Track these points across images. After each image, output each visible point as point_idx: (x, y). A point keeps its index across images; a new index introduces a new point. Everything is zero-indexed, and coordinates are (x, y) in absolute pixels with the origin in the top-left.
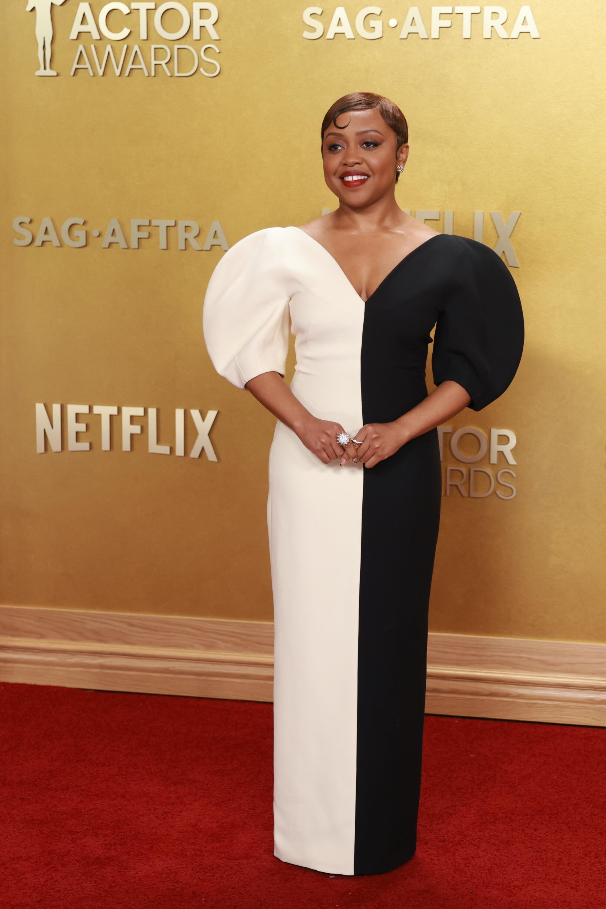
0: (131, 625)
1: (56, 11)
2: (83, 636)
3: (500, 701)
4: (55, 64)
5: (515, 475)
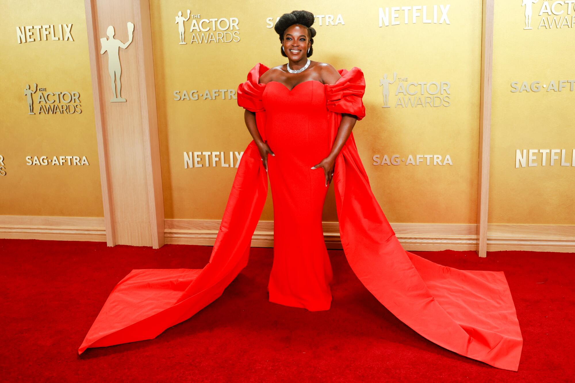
1: (185, 23)
2: (203, 228)
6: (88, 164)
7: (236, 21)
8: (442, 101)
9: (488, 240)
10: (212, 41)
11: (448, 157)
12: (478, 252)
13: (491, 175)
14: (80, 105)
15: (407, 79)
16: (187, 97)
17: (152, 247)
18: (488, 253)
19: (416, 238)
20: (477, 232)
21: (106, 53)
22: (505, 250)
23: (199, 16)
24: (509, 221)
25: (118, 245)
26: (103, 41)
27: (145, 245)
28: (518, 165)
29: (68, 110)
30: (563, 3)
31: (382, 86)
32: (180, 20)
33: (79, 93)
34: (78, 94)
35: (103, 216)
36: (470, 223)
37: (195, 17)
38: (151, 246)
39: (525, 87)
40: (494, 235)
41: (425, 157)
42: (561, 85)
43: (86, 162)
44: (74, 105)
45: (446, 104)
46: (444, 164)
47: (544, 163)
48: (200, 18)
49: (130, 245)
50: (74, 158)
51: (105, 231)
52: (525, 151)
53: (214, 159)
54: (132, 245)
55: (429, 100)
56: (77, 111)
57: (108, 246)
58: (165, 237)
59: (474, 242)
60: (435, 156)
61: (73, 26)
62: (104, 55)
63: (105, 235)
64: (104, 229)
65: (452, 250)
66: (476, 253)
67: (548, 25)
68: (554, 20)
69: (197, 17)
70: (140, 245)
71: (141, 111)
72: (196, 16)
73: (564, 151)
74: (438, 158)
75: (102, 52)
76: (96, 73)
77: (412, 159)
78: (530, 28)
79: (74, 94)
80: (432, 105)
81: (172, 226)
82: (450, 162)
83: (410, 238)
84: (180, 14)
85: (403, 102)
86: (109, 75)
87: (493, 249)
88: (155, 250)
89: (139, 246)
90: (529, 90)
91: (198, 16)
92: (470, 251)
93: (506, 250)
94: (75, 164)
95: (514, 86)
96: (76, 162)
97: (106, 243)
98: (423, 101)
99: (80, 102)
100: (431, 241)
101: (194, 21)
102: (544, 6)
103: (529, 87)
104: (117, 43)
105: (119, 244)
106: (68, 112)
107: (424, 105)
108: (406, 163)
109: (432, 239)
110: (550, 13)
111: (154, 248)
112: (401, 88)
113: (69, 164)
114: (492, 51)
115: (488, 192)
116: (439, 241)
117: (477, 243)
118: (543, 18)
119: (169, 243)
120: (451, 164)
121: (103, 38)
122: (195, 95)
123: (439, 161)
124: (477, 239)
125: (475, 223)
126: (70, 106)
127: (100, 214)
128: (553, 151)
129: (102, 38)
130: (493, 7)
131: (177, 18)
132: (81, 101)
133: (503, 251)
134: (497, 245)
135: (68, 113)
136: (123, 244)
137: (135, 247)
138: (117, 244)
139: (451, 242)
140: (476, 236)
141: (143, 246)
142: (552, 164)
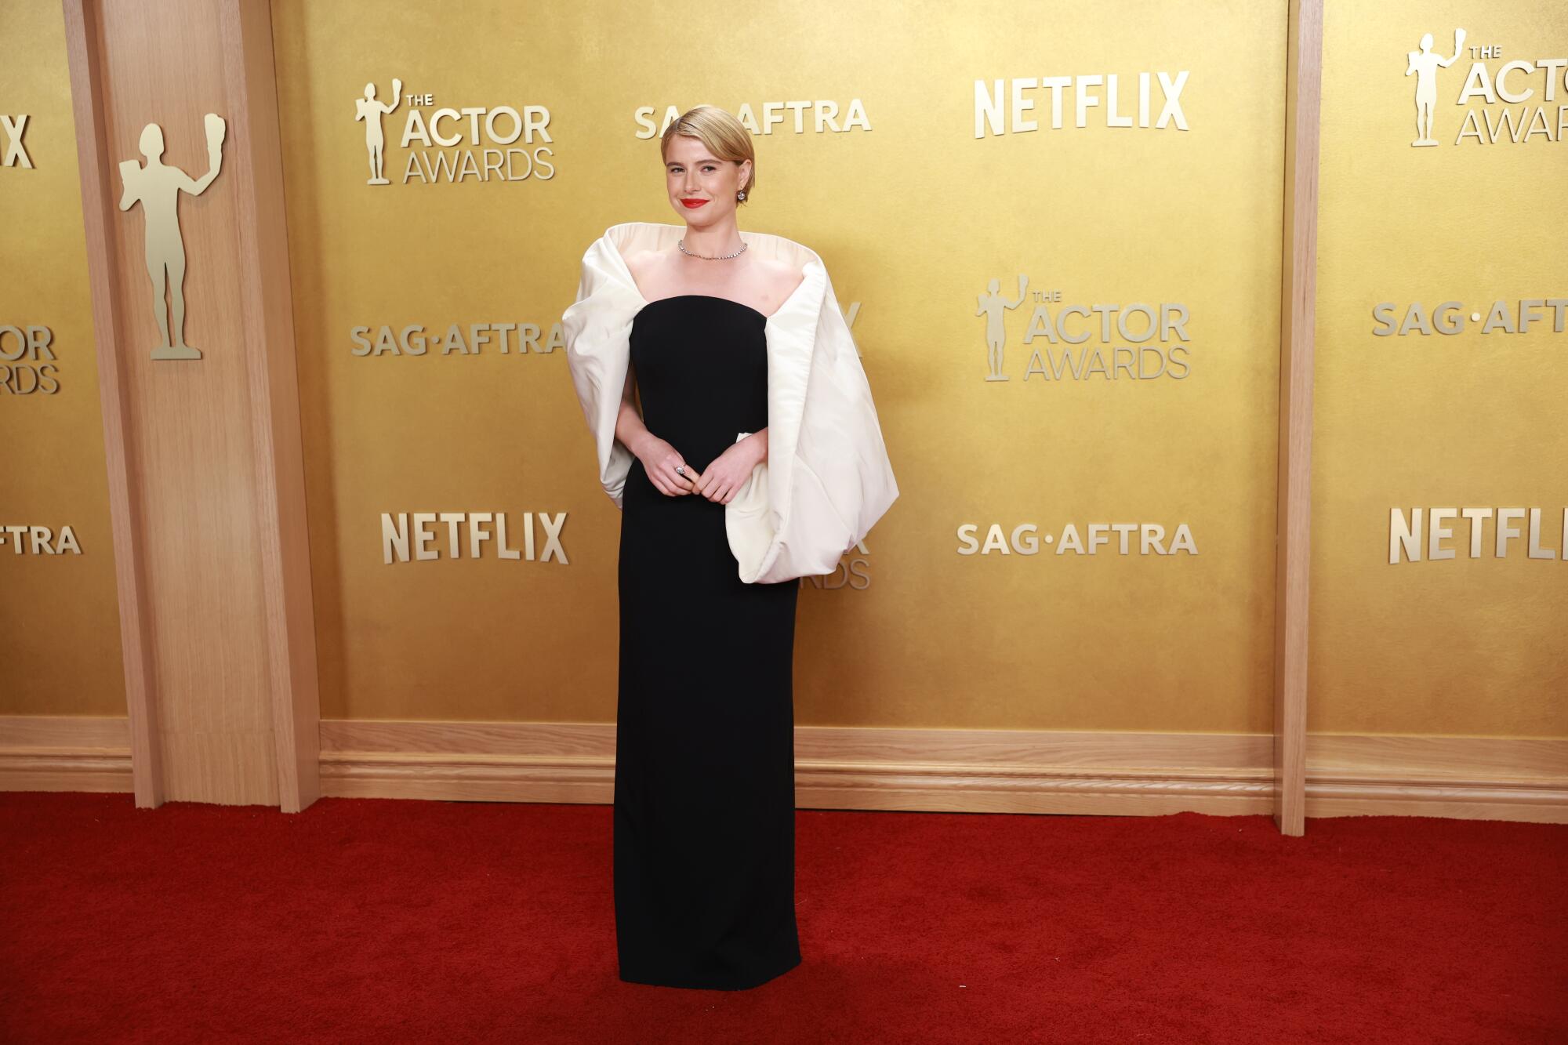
0: (488, 733)
1: (386, 119)
2: (439, 747)
3: (863, 792)
4: (387, 172)
5: (868, 565)
6: (77, 550)
7: (543, 114)
8: (1165, 361)
9: (1309, 781)
10: (468, 177)
11: (1184, 529)
12: (1280, 818)
13: (1315, 584)
14: (53, 367)
15: (1058, 295)
16: (391, 345)
17: (279, 807)
18: (1310, 823)
19: (1088, 777)
20: (1274, 756)
21: (135, 208)
22: (1361, 814)
23: (430, 99)
24: (1372, 724)
25: (171, 803)
26: (127, 169)
27: (258, 802)
28: (1395, 556)
29: (14, 384)
30: (1530, 68)
31: (985, 315)
32: (370, 109)
33: (50, 330)
34: (47, 330)
35: (125, 712)
36: (1254, 729)
37: (416, 100)
38: (276, 804)
39: (1418, 320)
40: (1329, 766)
41: (1113, 529)
42: (1527, 313)
43: (73, 545)
44: (35, 368)
45: (1177, 371)
46: (1173, 550)
47: (1476, 551)
48: (431, 104)
49: (209, 800)
50: (34, 530)
51: (129, 758)
52: (1417, 513)
53: (476, 536)
54: (217, 803)
55: (1124, 359)
56: (43, 387)
57: (137, 806)
58: (321, 776)
59: (1266, 788)
60: (1146, 528)
61: (31, 121)
62: (131, 212)
63: (130, 771)
64: (127, 751)
65: (1198, 814)
66: (1272, 822)
67: (1486, 134)
68: (1503, 117)
69: (421, 100)
70: (243, 802)
71: (248, 389)
72: (418, 98)
73: (1536, 513)
74: (1153, 532)
75: (125, 203)
76: (104, 267)
77: (1075, 537)
78: (1429, 142)
79: (35, 333)
80: (1134, 374)
81: (343, 743)
82: (1190, 545)
83: (1072, 777)
84: (370, 90)
85: (1046, 364)
86: (149, 275)
87: (1324, 812)
88: (289, 815)
89: (239, 804)
90: (1428, 327)
91: (427, 100)
92: (1256, 817)
93: (1366, 814)
94: (36, 550)
95: (1384, 315)
96: (40, 545)
97: (131, 797)
98: (1108, 363)
99: (55, 358)
100: (1135, 785)
101: (414, 115)
102: (1473, 78)
103: (1430, 321)
104: (174, 177)
105: (173, 800)
106: (15, 388)
107: (1110, 373)
108: (1057, 548)
109: (1138, 778)
110: (1491, 97)
111: (284, 810)
112: (1041, 323)
113: (18, 549)
114: (1316, 212)
115: (1306, 638)
116: (1159, 785)
117: (1275, 790)
118: (1472, 113)
119: (332, 795)
120: (1193, 550)
121: (128, 160)
122: (415, 339)
123: (1155, 540)
124: (1276, 781)
125: (1267, 731)
126: (21, 371)
127: (115, 704)
128: (1504, 513)
129: (123, 161)
130: (1318, 79)
131: (360, 102)
132: (56, 354)
133: (1355, 818)
134: (1335, 797)
135: (13, 392)
136: (186, 799)
137: (225, 806)
138: (167, 800)
139: (1194, 788)
140: (1272, 770)
141: (249, 804)
142: (1501, 552)
